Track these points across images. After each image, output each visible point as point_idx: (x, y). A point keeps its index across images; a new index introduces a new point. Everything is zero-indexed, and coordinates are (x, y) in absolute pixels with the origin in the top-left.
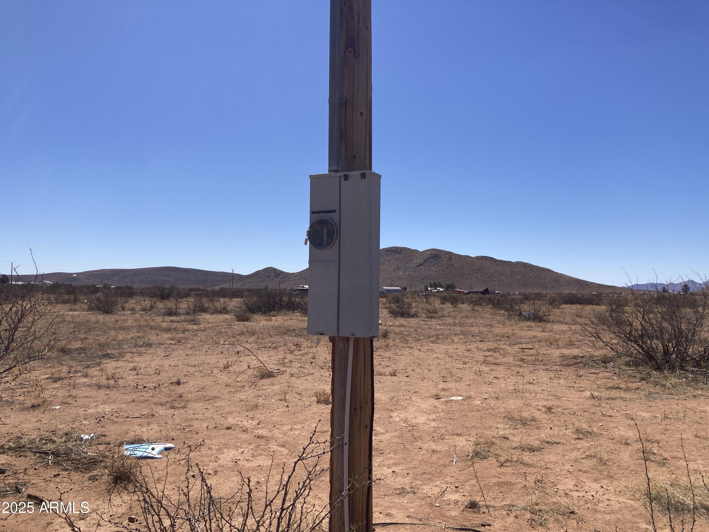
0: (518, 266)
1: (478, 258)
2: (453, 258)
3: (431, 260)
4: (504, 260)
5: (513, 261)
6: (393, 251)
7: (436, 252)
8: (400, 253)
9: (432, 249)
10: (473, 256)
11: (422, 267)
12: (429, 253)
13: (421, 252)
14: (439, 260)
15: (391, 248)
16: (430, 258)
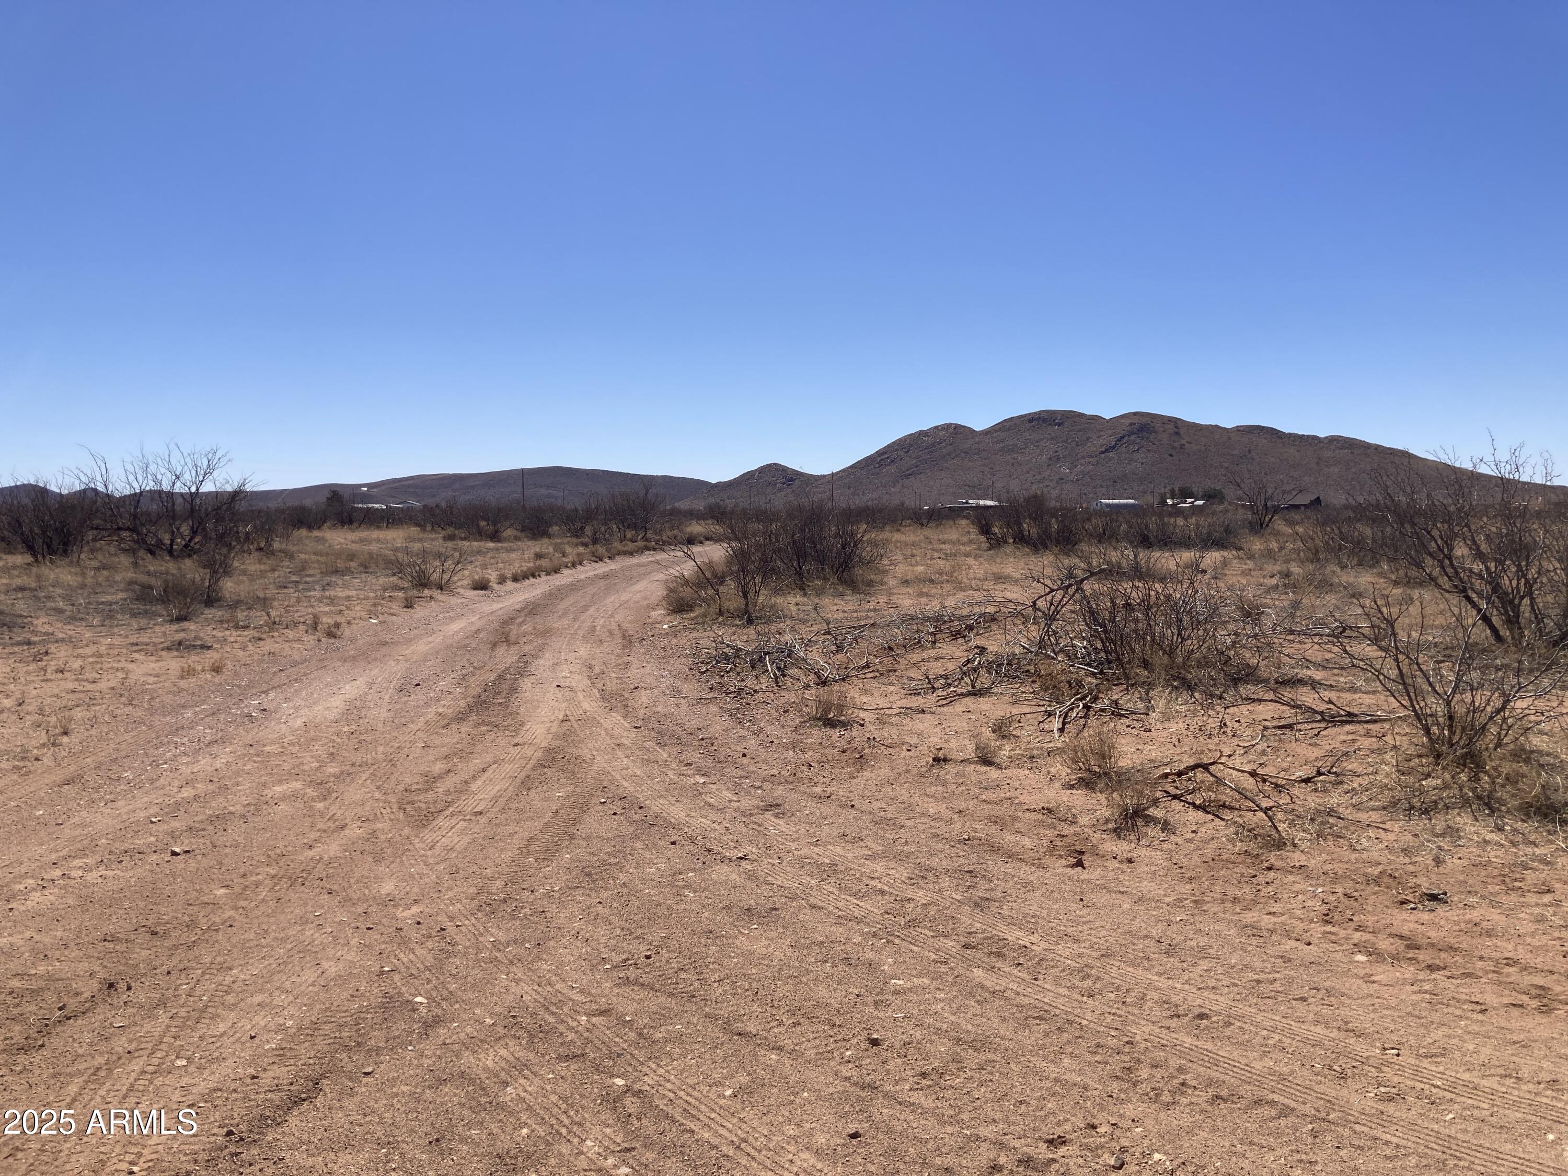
0: (1332, 447)
1: (1238, 429)
2: (1182, 431)
3: (1133, 437)
4: (1300, 433)
5: (1322, 435)
6: (1044, 420)
7: (1144, 420)
8: (1059, 424)
9: (1135, 414)
10: (1229, 426)
11: (1111, 455)
12: (1127, 422)
13: (1108, 421)
14: (1152, 437)
15: (1040, 412)
16: (1131, 433)
